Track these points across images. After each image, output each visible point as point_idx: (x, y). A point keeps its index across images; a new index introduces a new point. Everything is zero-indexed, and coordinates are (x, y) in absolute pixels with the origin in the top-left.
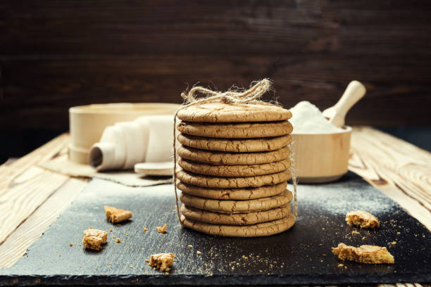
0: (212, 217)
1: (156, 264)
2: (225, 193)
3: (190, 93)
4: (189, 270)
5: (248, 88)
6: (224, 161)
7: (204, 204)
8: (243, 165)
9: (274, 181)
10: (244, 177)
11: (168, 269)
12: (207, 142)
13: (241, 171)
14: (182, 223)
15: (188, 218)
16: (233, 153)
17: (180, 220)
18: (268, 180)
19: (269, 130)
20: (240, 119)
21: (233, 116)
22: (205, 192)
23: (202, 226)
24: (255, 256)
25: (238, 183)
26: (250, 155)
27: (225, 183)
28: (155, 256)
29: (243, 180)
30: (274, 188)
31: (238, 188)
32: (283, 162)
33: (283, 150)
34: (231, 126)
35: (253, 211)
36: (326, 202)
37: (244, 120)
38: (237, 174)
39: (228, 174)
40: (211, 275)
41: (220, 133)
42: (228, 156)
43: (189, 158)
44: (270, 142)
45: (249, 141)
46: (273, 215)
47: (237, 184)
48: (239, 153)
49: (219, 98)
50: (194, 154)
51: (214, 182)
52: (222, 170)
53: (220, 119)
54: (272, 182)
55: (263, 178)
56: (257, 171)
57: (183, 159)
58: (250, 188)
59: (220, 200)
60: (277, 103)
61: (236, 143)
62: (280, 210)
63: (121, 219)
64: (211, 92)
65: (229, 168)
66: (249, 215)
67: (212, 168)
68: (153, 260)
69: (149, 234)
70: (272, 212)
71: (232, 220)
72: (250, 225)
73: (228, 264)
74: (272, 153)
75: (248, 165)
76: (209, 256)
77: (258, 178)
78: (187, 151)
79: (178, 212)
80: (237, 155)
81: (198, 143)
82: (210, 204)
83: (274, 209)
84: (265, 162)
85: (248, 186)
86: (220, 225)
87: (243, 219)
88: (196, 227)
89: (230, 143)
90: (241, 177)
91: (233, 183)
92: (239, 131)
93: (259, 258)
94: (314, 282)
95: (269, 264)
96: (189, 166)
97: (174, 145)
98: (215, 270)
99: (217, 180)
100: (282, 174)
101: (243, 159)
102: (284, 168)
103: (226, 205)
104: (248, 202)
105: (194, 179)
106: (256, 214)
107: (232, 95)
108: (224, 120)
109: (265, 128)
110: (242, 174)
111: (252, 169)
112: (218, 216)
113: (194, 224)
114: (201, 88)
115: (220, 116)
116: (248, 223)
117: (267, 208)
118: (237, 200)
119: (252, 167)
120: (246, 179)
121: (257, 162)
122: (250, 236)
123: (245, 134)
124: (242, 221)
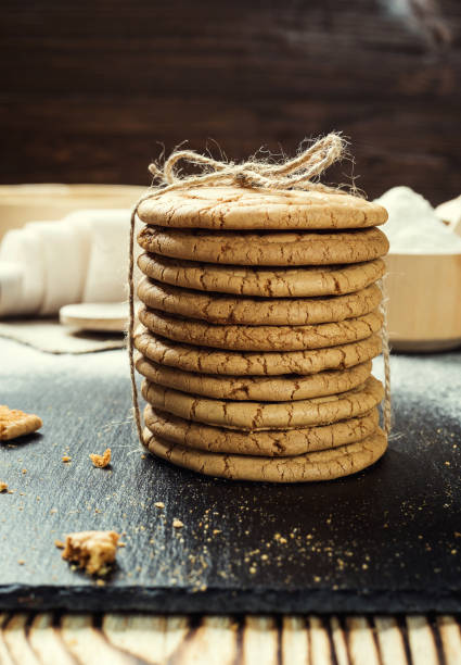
0: (208, 437)
1: (77, 558)
2: (239, 385)
3: (167, 163)
4: (152, 573)
5: (294, 155)
6: (238, 316)
7: (193, 408)
8: (279, 326)
9: (346, 362)
10: (281, 352)
11: (104, 571)
12: (199, 273)
13: (274, 338)
14: (146, 445)
15: (158, 436)
16: (257, 298)
17: (141, 438)
18: (333, 358)
19: (338, 250)
20: (274, 224)
21: (259, 215)
22: (194, 383)
23: (188, 456)
24: (303, 534)
25: (268, 364)
26: (295, 303)
28: (77, 538)
29: (278, 358)
30: (345, 376)
31: (267, 377)
32: (367, 319)
33: (367, 293)
34: (254, 238)
35: (299, 427)
36: (445, 395)
37: (284, 226)
38: (266, 345)
39: (245, 344)
40: (204, 587)
41: (229, 253)
42: (246, 304)
43: (160, 307)
44: (339, 276)
45: (295, 272)
46: (342, 434)
47: (265, 366)
48: (271, 298)
49: (229, 176)
50: (171, 299)
51: (215, 361)
52: (233, 336)
53: (230, 223)
54: (342, 364)
55: (322, 354)
56: (310, 338)
57: (149, 309)
58: (294, 376)
59: (228, 400)
60: (354, 188)
61: (265, 276)
62: (357, 422)
63: (18, 433)
64: (212, 162)
65: (249, 331)
66: (288, 434)
67: (211, 330)
68: (70, 546)
69: (72, 472)
70: (340, 427)
71: (252, 444)
72: (291, 457)
73: (243, 558)
74: (345, 300)
75: (291, 326)
76: (200, 534)
77: (310, 354)
78: (156, 292)
79: (138, 421)
80: (267, 305)
81: (182, 275)
82: (205, 409)
83: (343, 421)
84: (326, 319)
85: (288, 371)
86: (226, 454)
87: (277, 444)
88: (175, 456)
89: (252, 277)
90: (274, 352)
91: (257, 364)
92: (274, 251)
93: (313, 542)
94: (439, 608)
95: (335, 558)
96: (162, 324)
97: (131, 277)
98: (213, 574)
99: (221, 358)
100: (363, 345)
101: (279, 312)
102: (369, 333)
103: (242, 413)
104: (289, 407)
105: (171, 354)
106: (305, 432)
107: (255, 169)
108: (239, 225)
109: (329, 244)
110: (277, 346)
111: (300, 334)
112: (222, 436)
113: (171, 450)
114: (189, 154)
115: (231, 216)
116: (286, 452)
117: (330, 421)
118: (264, 402)
119: (299, 331)
120: (285, 357)
121: (311, 319)
122: (292, 480)
123: (286, 257)
124: (275, 449)
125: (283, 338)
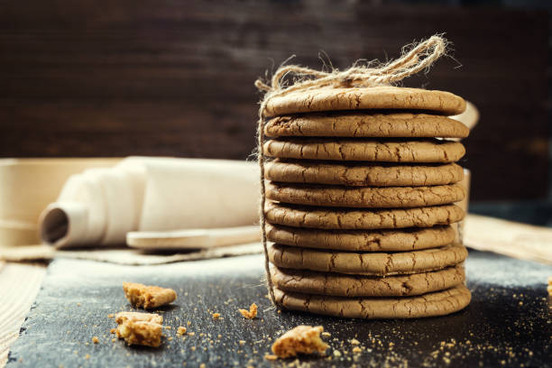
0: (346, 284)
2: (371, 238)
6: (373, 179)
7: (332, 260)
8: (404, 186)
9: (450, 218)
10: (407, 209)
12: (337, 147)
13: (403, 196)
14: (279, 302)
16: (387, 164)
17: (274, 299)
18: (442, 214)
19: (445, 124)
20: (400, 103)
22: (333, 240)
23: (327, 303)
24: (462, 342)
25: (397, 218)
26: (415, 168)
27: (372, 219)
29: (403, 213)
31: (396, 229)
35: (420, 271)
37: (407, 105)
38: (397, 201)
39: (379, 201)
41: (364, 127)
45: (413, 143)
46: (449, 278)
47: (394, 220)
48: (400, 164)
49: (335, 80)
50: (311, 171)
51: (353, 218)
52: (369, 195)
53: (365, 102)
54: (448, 220)
55: (435, 210)
56: (429, 196)
58: (414, 229)
59: (361, 252)
61: (393, 147)
65: (381, 191)
66: (412, 277)
67: (349, 192)
70: (446, 273)
71: (385, 286)
75: (412, 186)
77: (428, 210)
80: (394, 169)
81: (321, 147)
82: (342, 260)
84: (439, 181)
86: (361, 298)
87: (405, 285)
88: (312, 305)
89: (383, 147)
90: (401, 208)
91: (388, 219)
99: (358, 215)
101: (406, 174)
103: (376, 261)
104: (411, 254)
105: (311, 217)
106: (424, 275)
108: (373, 104)
110: (405, 202)
111: (421, 193)
112: (358, 282)
113: (308, 301)
114: (294, 68)
115: (365, 97)
116: (414, 292)
117: (442, 266)
118: (391, 252)
119: (419, 190)
120: (409, 212)
121: (429, 181)
122: (418, 315)
123: (410, 129)
124: (404, 289)
125: (409, 196)
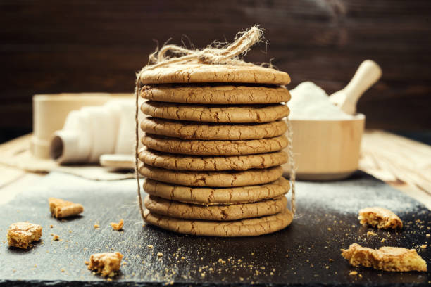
0: (181, 210)
1: (97, 267)
2: (200, 177)
3: (160, 53)
4: (141, 275)
6: (199, 134)
7: (173, 192)
8: (223, 140)
9: (265, 163)
10: (225, 156)
11: (112, 274)
12: (176, 110)
13: (221, 147)
14: (145, 218)
15: (153, 212)
16: (210, 124)
17: (143, 215)
18: (256, 161)
19: (259, 96)
20: (220, 79)
21: (211, 74)
22: (173, 177)
23: (170, 222)
24: (236, 260)
25: (217, 163)
26: (233, 127)
27: (199, 164)
28: (96, 256)
29: (223, 160)
30: (265, 174)
31: (217, 172)
32: (278, 139)
33: (277, 123)
34: (209, 88)
35: (237, 203)
37: (225, 80)
38: (215, 152)
39: (203, 151)
40: (172, 282)
41: (193, 97)
42: (203, 127)
43: (154, 133)
44: (260, 112)
45: (232, 108)
46: (263, 208)
47: (215, 165)
48: (219, 124)
49: (196, 57)
50: (160, 126)
51: (185, 163)
52: (196, 146)
53: (193, 79)
54: (262, 165)
55: (250, 158)
56: (242, 148)
57: (148, 135)
58: (233, 171)
59: (193, 187)
60: (271, 66)
61: (214, 110)
62: (273, 202)
63: (68, 214)
64: (185, 51)
65: (205, 143)
66: (230, 207)
67: (183, 143)
68: (93, 261)
69: (100, 232)
70: (262, 204)
71: (208, 213)
72: (232, 221)
73: (198, 269)
74: (263, 126)
75: (231, 141)
76: (173, 259)
77: (242, 158)
78: (151, 123)
79: (141, 204)
80: (216, 127)
81: (165, 111)
82: (181, 192)
83: (264, 200)
84: (252, 137)
85: (229, 168)
86: (193, 220)
87: (223, 213)
88: (162, 223)
89: (207, 111)
90: (220, 156)
91: (210, 164)
92: (219, 95)
93: (241, 263)
95: (254, 270)
96: (154, 142)
97: (137, 117)
98: (179, 276)
99: (189, 160)
100: (276, 155)
101: (224, 132)
102: (278, 148)
103: (201, 194)
104: (230, 190)
105: (159, 159)
106: (241, 206)
107: (212, 53)
108: (199, 80)
109: (253, 91)
110: (222, 152)
111: (236, 145)
112: (190, 209)
113: (160, 219)
114: (173, 47)
116: (229, 218)
117: (256, 199)
118: (215, 188)
119: (236, 143)
120: (227, 159)
121: (243, 136)
122: (233, 235)
123: (227, 98)
124: (222, 216)
125: (225, 148)
